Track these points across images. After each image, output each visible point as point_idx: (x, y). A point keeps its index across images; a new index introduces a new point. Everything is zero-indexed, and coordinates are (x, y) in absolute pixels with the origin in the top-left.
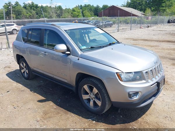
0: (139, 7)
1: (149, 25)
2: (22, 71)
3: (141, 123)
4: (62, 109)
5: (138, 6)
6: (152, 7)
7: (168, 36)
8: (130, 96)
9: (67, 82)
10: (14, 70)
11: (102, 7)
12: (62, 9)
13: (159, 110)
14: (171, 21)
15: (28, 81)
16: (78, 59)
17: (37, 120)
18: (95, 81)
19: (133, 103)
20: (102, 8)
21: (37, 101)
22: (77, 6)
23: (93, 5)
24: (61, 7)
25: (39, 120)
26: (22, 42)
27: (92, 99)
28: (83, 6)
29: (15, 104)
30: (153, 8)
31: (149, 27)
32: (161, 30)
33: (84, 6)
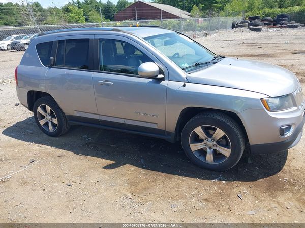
0: (180, 3)
1: (207, 32)
2: (42, 122)
3: (290, 172)
4: (157, 173)
5: (178, 2)
6: (200, 4)
7: (244, 47)
8: (282, 132)
9: (157, 127)
10: (14, 123)
11: (116, 4)
12: (41, 8)
13: (301, 151)
14: (237, 24)
15: (58, 139)
16: (184, 85)
17: (127, 196)
18: (218, 118)
19: (284, 142)
20: (117, 6)
21: (103, 168)
22: (71, 1)
23: (100, 1)
24: (40, 5)
25: (130, 195)
26: (40, 66)
27: (210, 148)
28: (81, 2)
29: (64, 179)
30: (201, 6)
31: (207, 35)
32: (227, 39)
33: (83, 2)
